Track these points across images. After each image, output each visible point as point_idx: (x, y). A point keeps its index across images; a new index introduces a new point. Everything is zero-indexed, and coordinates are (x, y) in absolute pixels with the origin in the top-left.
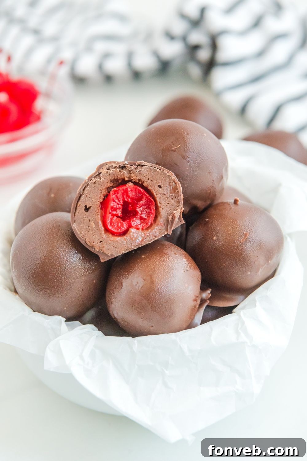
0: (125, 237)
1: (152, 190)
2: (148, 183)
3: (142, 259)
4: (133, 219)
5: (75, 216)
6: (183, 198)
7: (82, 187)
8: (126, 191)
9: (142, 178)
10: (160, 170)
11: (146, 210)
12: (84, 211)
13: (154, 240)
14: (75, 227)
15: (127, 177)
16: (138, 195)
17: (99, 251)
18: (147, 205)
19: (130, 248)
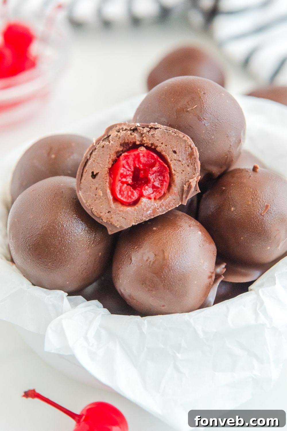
0: (136, 207)
1: (166, 155)
2: (161, 147)
3: (154, 231)
4: (145, 187)
5: (81, 183)
6: (200, 165)
7: (89, 151)
8: (137, 157)
9: (155, 142)
10: (175, 133)
11: (159, 177)
12: (91, 178)
13: (167, 211)
14: (81, 195)
15: (138, 141)
16: (151, 161)
17: (107, 222)
18: (161, 172)
19: (141, 220)
